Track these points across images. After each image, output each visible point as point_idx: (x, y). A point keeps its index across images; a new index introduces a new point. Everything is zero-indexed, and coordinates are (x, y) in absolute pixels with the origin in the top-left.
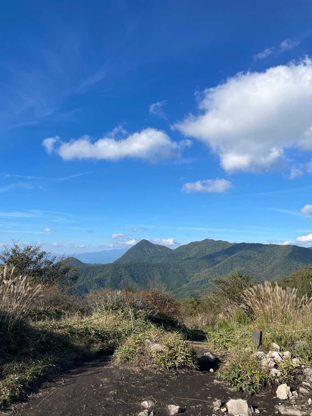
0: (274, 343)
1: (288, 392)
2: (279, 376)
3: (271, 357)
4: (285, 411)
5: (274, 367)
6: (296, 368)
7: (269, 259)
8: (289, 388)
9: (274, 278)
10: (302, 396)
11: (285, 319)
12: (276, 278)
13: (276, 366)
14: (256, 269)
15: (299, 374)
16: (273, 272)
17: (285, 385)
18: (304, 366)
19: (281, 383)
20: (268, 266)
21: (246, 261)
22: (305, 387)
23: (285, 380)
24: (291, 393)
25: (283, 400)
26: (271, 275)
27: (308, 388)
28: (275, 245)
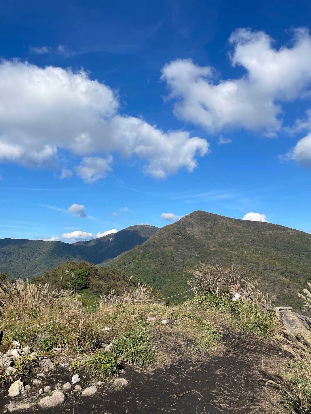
0: (15, 341)
1: (20, 387)
2: (14, 374)
3: (9, 356)
4: (14, 408)
5: (9, 366)
6: (33, 361)
7: (33, 255)
8: (22, 383)
9: (36, 274)
10: (34, 388)
11: (33, 314)
12: (38, 274)
13: (12, 365)
14: (19, 265)
15: (35, 367)
16: (36, 268)
17: (19, 381)
18: (41, 358)
19: (15, 380)
20: (32, 262)
21: (9, 257)
22: (39, 378)
23: (19, 376)
24: (23, 387)
25: (14, 397)
26: (34, 271)
27: (41, 379)
28: (42, 241)
